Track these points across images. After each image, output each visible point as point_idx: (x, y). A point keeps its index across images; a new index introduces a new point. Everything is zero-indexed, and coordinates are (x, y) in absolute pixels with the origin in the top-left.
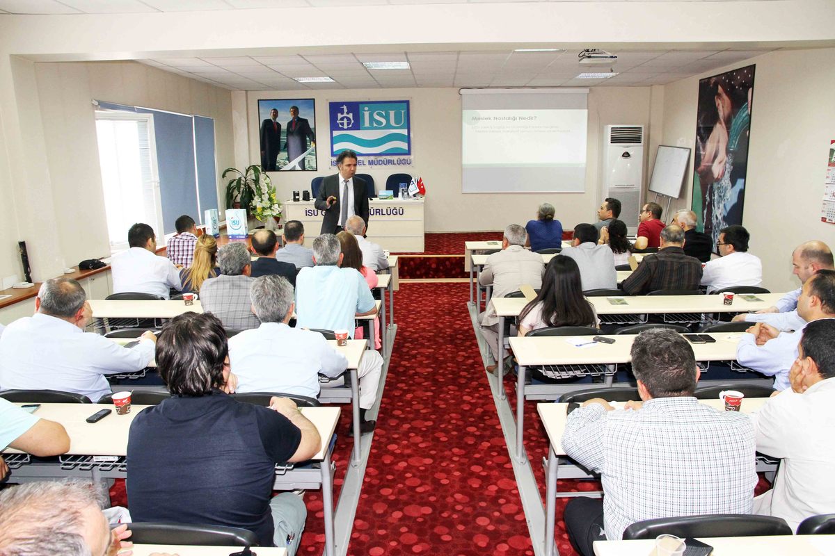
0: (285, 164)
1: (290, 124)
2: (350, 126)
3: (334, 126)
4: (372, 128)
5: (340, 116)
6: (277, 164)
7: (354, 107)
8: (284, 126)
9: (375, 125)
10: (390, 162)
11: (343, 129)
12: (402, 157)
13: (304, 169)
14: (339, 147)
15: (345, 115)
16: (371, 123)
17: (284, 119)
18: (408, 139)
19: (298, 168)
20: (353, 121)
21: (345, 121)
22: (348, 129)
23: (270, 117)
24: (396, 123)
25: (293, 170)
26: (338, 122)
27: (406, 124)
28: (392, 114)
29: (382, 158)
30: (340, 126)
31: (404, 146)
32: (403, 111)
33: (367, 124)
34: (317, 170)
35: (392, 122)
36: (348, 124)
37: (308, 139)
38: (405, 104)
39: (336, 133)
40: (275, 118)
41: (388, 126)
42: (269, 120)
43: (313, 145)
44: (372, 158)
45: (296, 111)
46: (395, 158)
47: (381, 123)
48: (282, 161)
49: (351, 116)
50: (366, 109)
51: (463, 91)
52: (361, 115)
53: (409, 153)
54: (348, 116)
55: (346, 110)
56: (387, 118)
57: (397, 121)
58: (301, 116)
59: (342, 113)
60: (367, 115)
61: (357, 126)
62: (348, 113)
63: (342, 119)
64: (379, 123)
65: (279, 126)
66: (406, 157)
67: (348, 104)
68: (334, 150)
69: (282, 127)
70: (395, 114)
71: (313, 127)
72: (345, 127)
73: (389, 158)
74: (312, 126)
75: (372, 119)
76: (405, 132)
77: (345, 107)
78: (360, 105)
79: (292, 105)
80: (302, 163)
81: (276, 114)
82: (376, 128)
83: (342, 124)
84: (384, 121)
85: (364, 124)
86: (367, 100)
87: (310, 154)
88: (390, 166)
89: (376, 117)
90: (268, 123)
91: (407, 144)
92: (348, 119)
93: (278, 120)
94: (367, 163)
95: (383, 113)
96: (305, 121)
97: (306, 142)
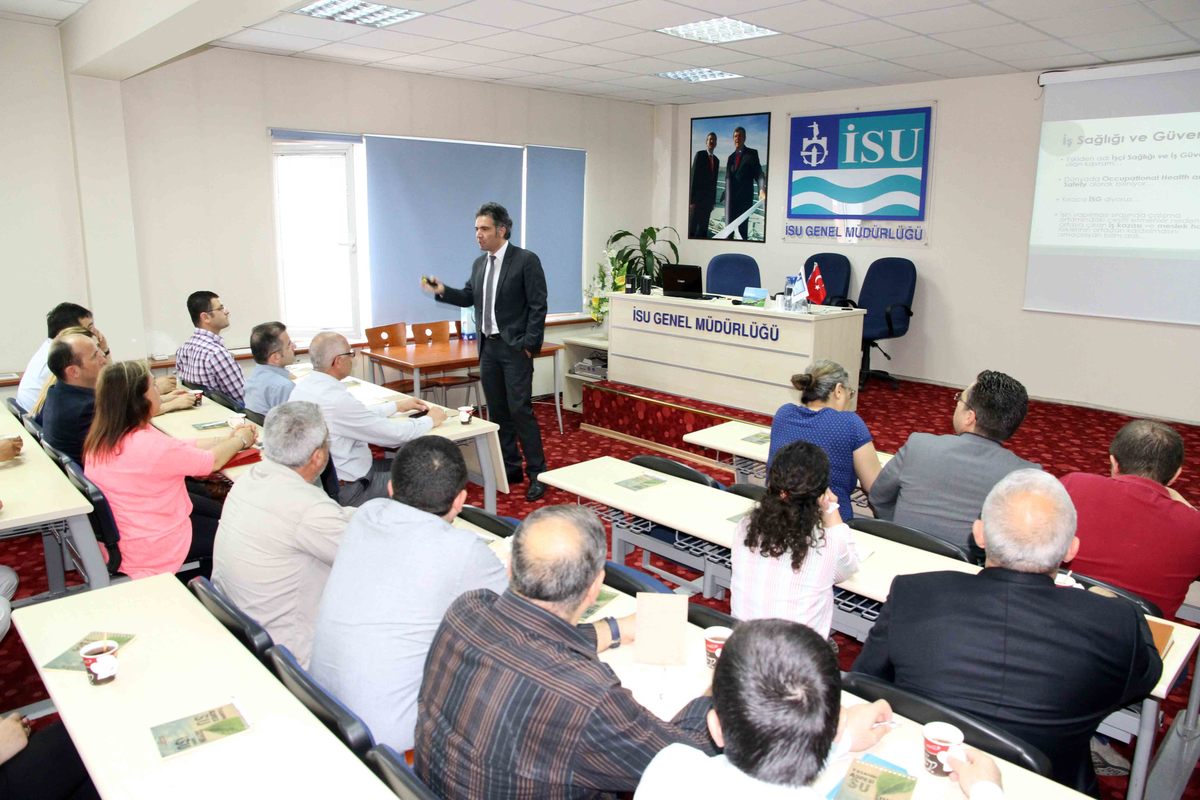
0: (720, 228)
1: (732, 159)
2: (822, 161)
3: (796, 162)
4: (858, 165)
5: (806, 142)
6: (710, 228)
7: (831, 125)
8: (723, 164)
9: (863, 159)
10: (886, 233)
11: (809, 167)
12: (907, 224)
13: (745, 238)
14: (799, 200)
15: (815, 140)
16: (857, 156)
17: (724, 151)
18: (922, 188)
19: (738, 236)
20: (826, 153)
21: (814, 153)
22: (819, 167)
23: (705, 147)
24: (902, 156)
25: (731, 237)
26: (803, 154)
27: (921, 158)
28: (896, 135)
29: (872, 224)
30: (806, 162)
31: (912, 201)
32: (916, 131)
33: (850, 158)
34: (764, 242)
35: (895, 154)
36: (819, 158)
37: (755, 185)
38: (923, 116)
39: (798, 175)
40: (711, 150)
41: (887, 162)
42: (704, 152)
43: (762, 196)
44: (854, 223)
45: (741, 134)
46: (894, 226)
47: (876, 155)
48: (717, 223)
49: (823, 142)
50: (851, 127)
51: (1045, 79)
52: (840, 138)
53: (920, 216)
54: (819, 142)
55: (816, 132)
56: (886, 144)
57: (905, 150)
58: (749, 144)
59: (810, 137)
60: (851, 139)
61: (832, 161)
62: (819, 137)
63: (809, 149)
64: (872, 155)
65: (717, 161)
66: (914, 225)
67: (820, 120)
68: (792, 207)
69: (721, 165)
70: (902, 134)
71: (765, 164)
72: (814, 163)
73: (883, 224)
75: (859, 146)
76: (916, 173)
77: (815, 126)
78: (842, 121)
79: (737, 125)
80: (743, 228)
81: (713, 144)
82: (866, 166)
83: (809, 158)
84: (879, 151)
85: (845, 157)
86: (852, 111)
87: (757, 212)
88: (884, 242)
89: (867, 142)
90: (702, 155)
91: (919, 198)
92: (820, 148)
93: (716, 152)
94: (842, 232)
95: (881, 134)
96: (754, 153)
97: (752, 189)
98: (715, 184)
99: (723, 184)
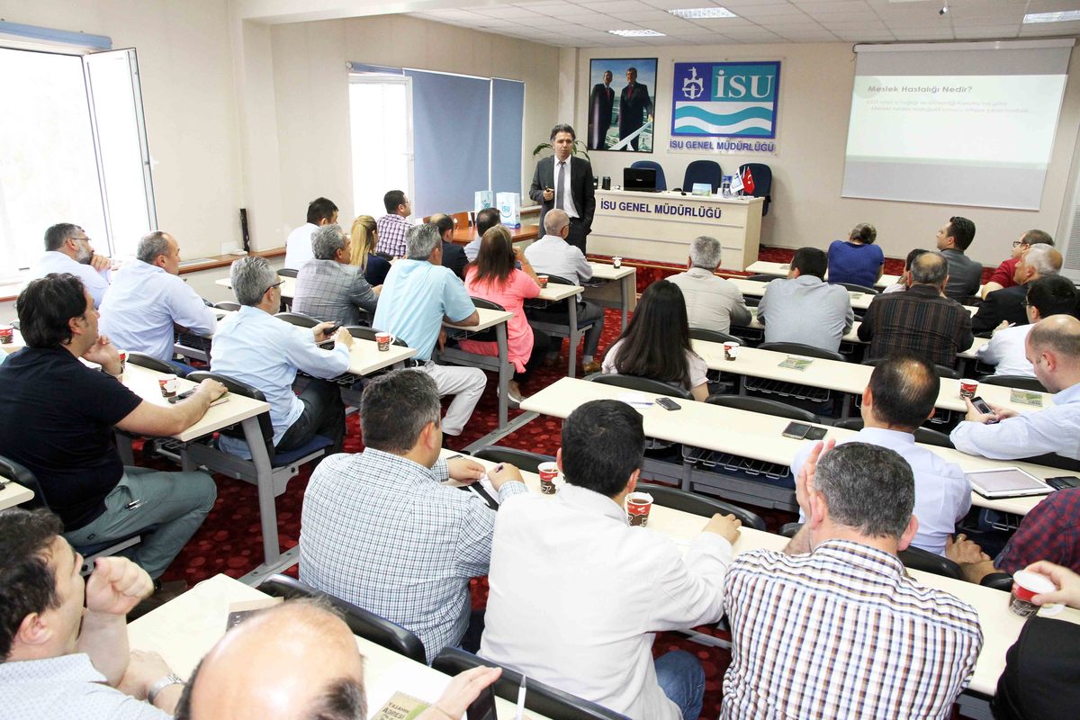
1: (625, 91)
2: (699, 95)
3: (678, 95)
4: (726, 99)
5: (687, 82)
6: (606, 142)
7: (706, 70)
8: (618, 94)
9: (730, 95)
10: (748, 147)
11: (689, 99)
12: (762, 141)
13: (636, 149)
15: (693, 80)
16: (725, 92)
17: (619, 85)
18: (773, 117)
19: (630, 148)
20: (702, 89)
21: (693, 89)
22: (696, 99)
23: (602, 81)
24: (758, 93)
25: (624, 149)
26: (684, 89)
27: (773, 95)
28: (755, 79)
29: (736, 141)
30: (686, 95)
31: (767, 125)
32: (770, 77)
33: (720, 93)
34: (652, 152)
35: (754, 93)
36: (696, 93)
37: (645, 111)
38: (774, 67)
39: (680, 105)
40: (608, 83)
41: (748, 97)
42: (602, 85)
43: (650, 119)
44: (723, 140)
45: (633, 74)
46: (752, 142)
47: (740, 93)
48: (612, 138)
49: (700, 82)
50: (721, 72)
51: (858, 48)
52: (713, 81)
53: (772, 135)
54: (697, 81)
55: (694, 74)
56: (748, 85)
57: (761, 89)
58: (640, 80)
59: (690, 78)
60: (721, 80)
61: (707, 95)
62: (697, 78)
63: (689, 86)
64: (736, 92)
65: (612, 93)
66: (768, 141)
67: (698, 66)
68: (676, 127)
69: (616, 95)
70: (759, 79)
72: (692, 97)
73: (744, 141)
74: (651, 94)
75: (727, 86)
76: (769, 106)
77: (694, 70)
78: (714, 68)
79: (630, 66)
80: (635, 143)
81: (609, 79)
82: (732, 100)
83: (689, 93)
84: (743, 90)
85: (716, 95)
86: (723, 60)
87: (646, 131)
88: (744, 152)
89: (733, 83)
90: (599, 88)
91: (770, 123)
92: (697, 86)
93: (611, 86)
94: (715, 146)
95: (744, 78)
96: (644, 88)
97: (642, 114)
98: (611, 109)
99: (617, 109)
